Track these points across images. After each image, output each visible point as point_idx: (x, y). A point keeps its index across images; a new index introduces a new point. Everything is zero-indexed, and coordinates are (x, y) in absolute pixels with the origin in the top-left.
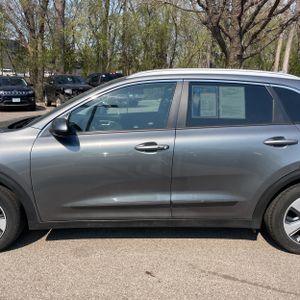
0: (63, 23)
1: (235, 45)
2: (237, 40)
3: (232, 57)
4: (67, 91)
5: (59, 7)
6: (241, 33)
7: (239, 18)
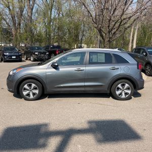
0: (31, 21)
1: (107, 36)
2: (108, 34)
3: (106, 41)
4: (36, 53)
5: (30, 14)
6: (109, 32)
7: (109, 26)
